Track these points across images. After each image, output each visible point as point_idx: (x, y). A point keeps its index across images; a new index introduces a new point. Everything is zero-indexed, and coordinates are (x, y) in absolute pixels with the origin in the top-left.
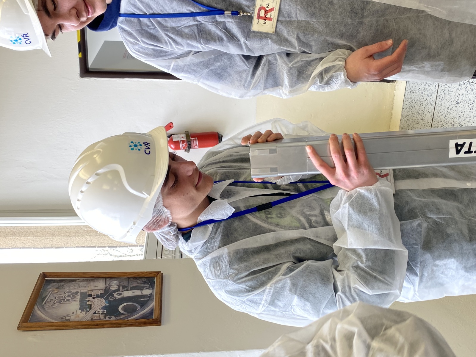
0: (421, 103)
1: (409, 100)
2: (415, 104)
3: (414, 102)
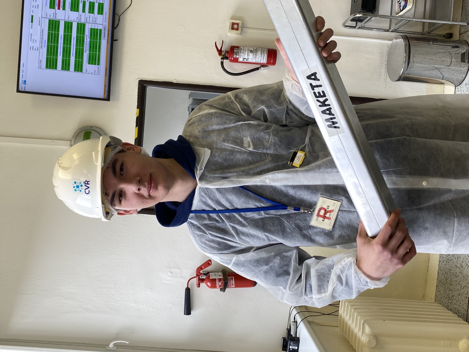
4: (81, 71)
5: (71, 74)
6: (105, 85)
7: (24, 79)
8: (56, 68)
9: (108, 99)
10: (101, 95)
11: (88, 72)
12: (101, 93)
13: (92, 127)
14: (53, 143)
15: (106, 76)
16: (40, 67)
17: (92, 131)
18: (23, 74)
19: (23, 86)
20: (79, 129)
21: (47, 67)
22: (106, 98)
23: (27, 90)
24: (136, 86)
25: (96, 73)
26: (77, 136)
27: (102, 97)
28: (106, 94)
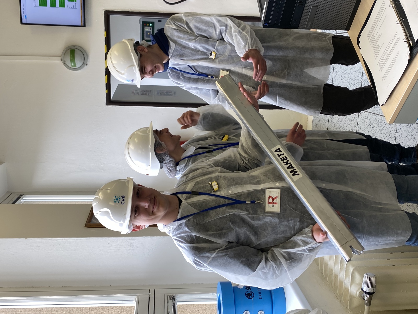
0: (322, 121)
1: (316, 120)
2: (319, 123)
3: (318, 121)
4: (64, 7)
5: (57, 10)
6: (81, 16)
7: (25, 15)
8: (46, 6)
9: (84, 26)
10: (80, 23)
11: (69, 7)
12: (79, 22)
13: (74, 46)
14: (49, 59)
15: (81, 9)
16: (35, 6)
17: (75, 49)
18: (24, 11)
19: (25, 19)
20: (66, 48)
21: (40, 5)
22: (83, 25)
23: (28, 22)
24: (103, 15)
25: (75, 7)
26: (65, 53)
27: (80, 25)
28: (83, 22)
